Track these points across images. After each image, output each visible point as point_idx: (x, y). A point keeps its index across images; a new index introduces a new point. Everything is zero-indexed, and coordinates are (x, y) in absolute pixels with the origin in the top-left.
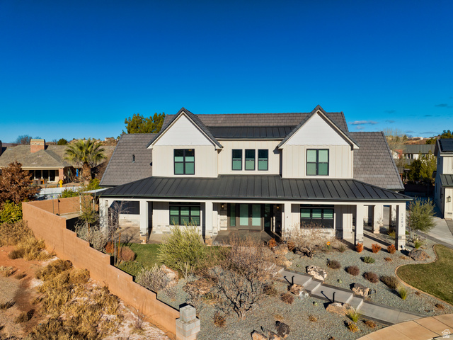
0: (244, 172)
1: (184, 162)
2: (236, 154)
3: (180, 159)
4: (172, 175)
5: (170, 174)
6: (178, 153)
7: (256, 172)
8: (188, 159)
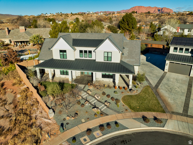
0: (84, 58)
1: (63, 54)
2: (81, 51)
3: (62, 53)
4: (60, 59)
5: (59, 58)
6: (61, 51)
7: (88, 58)
8: (64, 53)
